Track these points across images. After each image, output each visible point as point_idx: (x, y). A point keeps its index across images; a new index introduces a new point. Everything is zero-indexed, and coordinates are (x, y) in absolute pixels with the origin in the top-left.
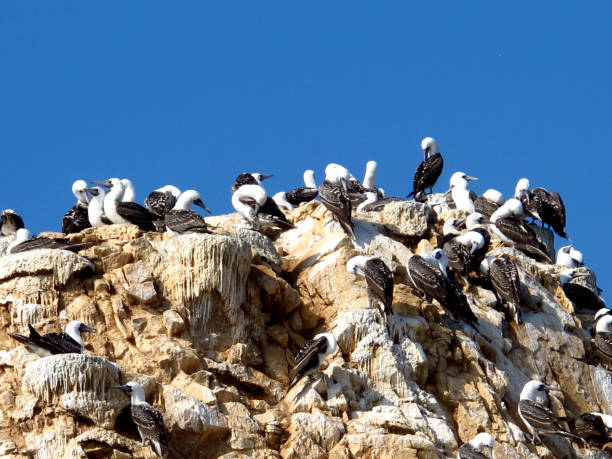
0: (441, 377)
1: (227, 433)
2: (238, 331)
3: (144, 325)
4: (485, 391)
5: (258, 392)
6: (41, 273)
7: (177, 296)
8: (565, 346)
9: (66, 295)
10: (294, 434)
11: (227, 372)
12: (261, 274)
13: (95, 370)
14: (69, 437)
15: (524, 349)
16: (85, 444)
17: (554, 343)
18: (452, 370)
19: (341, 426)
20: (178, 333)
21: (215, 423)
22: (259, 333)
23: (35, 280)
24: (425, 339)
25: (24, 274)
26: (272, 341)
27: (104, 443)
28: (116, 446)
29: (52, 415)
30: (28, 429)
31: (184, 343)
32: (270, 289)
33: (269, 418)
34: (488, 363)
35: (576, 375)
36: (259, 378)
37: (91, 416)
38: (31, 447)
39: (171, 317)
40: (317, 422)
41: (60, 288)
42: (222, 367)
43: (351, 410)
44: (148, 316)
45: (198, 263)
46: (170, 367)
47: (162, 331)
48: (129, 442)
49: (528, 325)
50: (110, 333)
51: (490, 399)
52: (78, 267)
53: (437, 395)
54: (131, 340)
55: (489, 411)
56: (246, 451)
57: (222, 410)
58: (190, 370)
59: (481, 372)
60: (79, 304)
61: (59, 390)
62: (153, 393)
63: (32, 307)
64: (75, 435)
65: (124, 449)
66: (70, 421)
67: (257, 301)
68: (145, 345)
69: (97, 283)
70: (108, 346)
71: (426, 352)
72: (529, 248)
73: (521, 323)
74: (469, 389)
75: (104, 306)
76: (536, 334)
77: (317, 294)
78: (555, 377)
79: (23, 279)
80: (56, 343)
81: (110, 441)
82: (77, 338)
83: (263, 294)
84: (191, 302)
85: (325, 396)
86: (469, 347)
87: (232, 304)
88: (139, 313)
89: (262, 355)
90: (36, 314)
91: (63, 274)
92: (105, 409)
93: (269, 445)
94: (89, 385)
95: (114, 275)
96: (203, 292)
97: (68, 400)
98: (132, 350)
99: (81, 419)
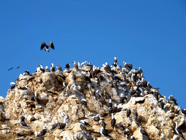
0: (84, 90)
1: (48, 100)
2: (53, 86)
3: (39, 85)
4: (90, 92)
5: (56, 94)
6: (25, 79)
7: (44, 81)
8: (108, 85)
9: (29, 82)
10: (58, 100)
11: (51, 91)
12: (58, 77)
13: (28, 92)
14: (25, 102)
15: (100, 86)
16: (27, 102)
17: (106, 85)
18: (86, 89)
19: (66, 98)
20: (44, 86)
21: (46, 99)
22: (57, 86)
23: (24, 80)
24: (81, 85)
25: (23, 79)
26: (59, 87)
27: (29, 102)
28: (31, 102)
29: (23, 99)
30: (20, 101)
31: (44, 88)
32: (59, 79)
33: (55, 98)
34: (91, 88)
35: (109, 89)
36: (56, 92)
37: (28, 99)
38: (20, 103)
39: (43, 84)
40: (63, 98)
41: (28, 81)
42: (50, 91)
43: (68, 96)
44: (40, 84)
45: (47, 76)
46: (41, 91)
47: (41, 86)
48: (33, 102)
49: (102, 82)
50: (34, 87)
51: (91, 93)
52: (30, 78)
53: (83, 93)
54: (37, 88)
55: (90, 95)
56: (51, 102)
57: (48, 97)
58: (44, 91)
59: (90, 89)
60: (30, 83)
61: (23, 95)
62: (38, 95)
63: (24, 84)
64: (26, 101)
65: (32, 103)
66: (25, 99)
67: (57, 81)
68: (38, 88)
69: (33, 80)
70: (34, 89)
71: (81, 87)
72: (108, 72)
73: (101, 82)
74: (88, 92)
75: (34, 83)
76: (103, 84)
77: (68, 80)
78: (105, 90)
79: (23, 80)
80: (24, 89)
81: (30, 102)
82: (27, 88)
83: (58, 80)
84: (46, 82)
85: (65, 94)
86: (89, 86)
87: (52, 82)
88: (38, 84)
89: (57, 89)
90: (24, 85)
91: (28, 79)
92: (30, 97)
93: (54, 101)
94: (27, 94)
95: (36, 79)
96: (47, 80)
97: (25, 96)
98: (37, 89)
99: (26, 99)
